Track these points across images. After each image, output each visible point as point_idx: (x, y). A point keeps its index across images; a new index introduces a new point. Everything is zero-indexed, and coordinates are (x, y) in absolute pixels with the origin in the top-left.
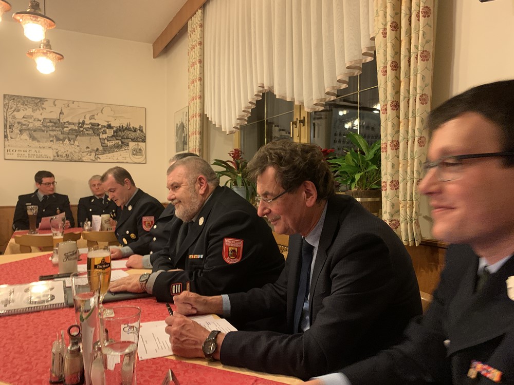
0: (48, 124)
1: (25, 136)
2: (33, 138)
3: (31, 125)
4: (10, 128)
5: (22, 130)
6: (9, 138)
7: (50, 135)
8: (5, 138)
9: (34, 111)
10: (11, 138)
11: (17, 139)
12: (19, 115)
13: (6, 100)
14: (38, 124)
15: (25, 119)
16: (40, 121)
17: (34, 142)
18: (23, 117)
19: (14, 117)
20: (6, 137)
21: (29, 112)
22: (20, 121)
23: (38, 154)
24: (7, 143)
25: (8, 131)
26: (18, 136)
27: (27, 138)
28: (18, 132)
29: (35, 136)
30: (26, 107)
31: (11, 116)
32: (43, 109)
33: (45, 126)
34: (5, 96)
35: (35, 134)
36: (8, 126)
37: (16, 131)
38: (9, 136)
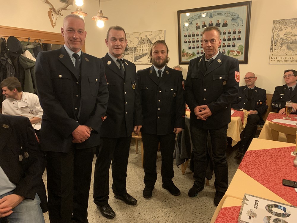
1: (284, 47)
2: (289, 48)
3: (289, 39)
4: (275, 43)
5: (283, 43)
6: (274, 50)
8: (271, 50)
9: (292, 29)
10: (275, 50)
11: (278, 50)
12: (281, 34)
13: (274, 24)
14: (294, 38)
15: (285, 36)
17: (290, 51)
18: (285, 34)
19: (278, 35)
20: (271, 49)
21: (289, 30)
22: (282, 37)
23: (292, 59)
24: (272, 53)
25: (273, 45)
26: (280, 48)
27: (285, 48)
28: (280, 45)
29: (291, 47)
30: (287, 27)
31: (276, 35)
34: (274, 21)
35: (291, 46)
36: (274, 42)
37: (279, 44)
38: (273, 48)
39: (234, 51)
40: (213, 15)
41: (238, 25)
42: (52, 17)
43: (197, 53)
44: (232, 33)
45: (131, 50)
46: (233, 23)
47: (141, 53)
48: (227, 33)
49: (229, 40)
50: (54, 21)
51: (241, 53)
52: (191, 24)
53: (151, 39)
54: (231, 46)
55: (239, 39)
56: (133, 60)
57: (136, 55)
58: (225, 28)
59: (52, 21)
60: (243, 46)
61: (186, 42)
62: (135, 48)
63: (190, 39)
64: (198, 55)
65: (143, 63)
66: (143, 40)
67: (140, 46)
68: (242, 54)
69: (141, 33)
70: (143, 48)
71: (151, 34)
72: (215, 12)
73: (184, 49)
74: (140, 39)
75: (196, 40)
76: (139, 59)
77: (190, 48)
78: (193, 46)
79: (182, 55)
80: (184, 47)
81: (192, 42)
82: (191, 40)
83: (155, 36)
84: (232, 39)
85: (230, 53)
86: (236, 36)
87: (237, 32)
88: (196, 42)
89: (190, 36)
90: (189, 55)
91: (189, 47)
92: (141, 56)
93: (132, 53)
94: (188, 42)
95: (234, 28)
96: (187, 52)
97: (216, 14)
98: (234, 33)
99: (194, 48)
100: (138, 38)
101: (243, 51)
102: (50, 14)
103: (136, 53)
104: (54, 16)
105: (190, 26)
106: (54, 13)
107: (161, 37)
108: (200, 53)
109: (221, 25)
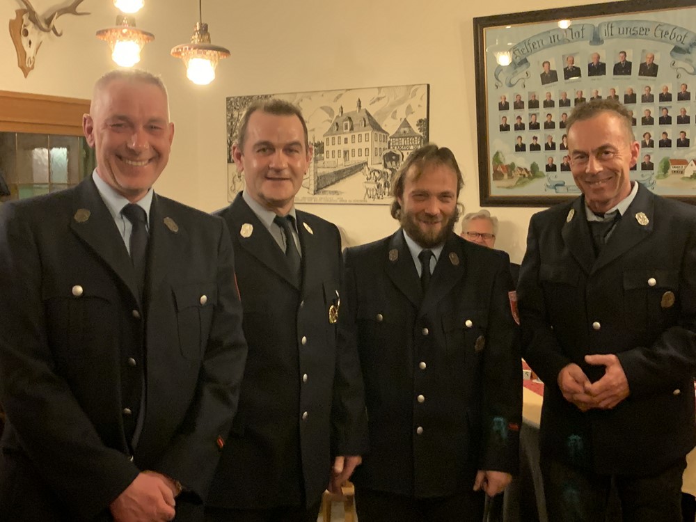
39: (685, 162)
40: (602, 35)
42: (25, 41)
43: (547, 166)
44: (675, 97)
46: (680, 64)
47: (341, 164)
48: (657, 98)
49: (665, 120)
50: (30, 52)
52: (524, 66)
53: (378, 113)
54: (674, 143)
56: (312, 188)
57: (320, 171)
58: (649, 80)
59: (21, 54)
61: (505, 128)
62: (320, 147)
63: (519, 118)
64: (551, 174)
65: (346, 197)
66: (350, 119)
67: (336, 137)
69: (341, 95)
70: (349, 146)
71: (379, 99)
72: (610, 25)
73: (497, 153)
74: (337, 113)
75: (541, 120)
76: (332, 183)
77: (520, 148)
78: (533, 142)
79: (491, 172)
80: (500, 144)
81: (527, 127)
82: (526, 121)
83: (392, 106)
84: (674, 120)
85: (672, 168)
86: (692, 108)
88: (542, 126)
89: (519, 105)
90: (517, 174)
91: (517, 146)
92: (340, 175)
94: (512, 128)
95: (682, 81)
96: (508, 162)
97: (615, 31)
98: (684, 97)
99: (535, 148)
100: (330, 111)
102: (17, 30)
103: (320, 163)
104: (30, 37)
105: (519, 69)
106: (30, 27)
107: (414, 108)
108: (559, 168)
109: (635, 69)
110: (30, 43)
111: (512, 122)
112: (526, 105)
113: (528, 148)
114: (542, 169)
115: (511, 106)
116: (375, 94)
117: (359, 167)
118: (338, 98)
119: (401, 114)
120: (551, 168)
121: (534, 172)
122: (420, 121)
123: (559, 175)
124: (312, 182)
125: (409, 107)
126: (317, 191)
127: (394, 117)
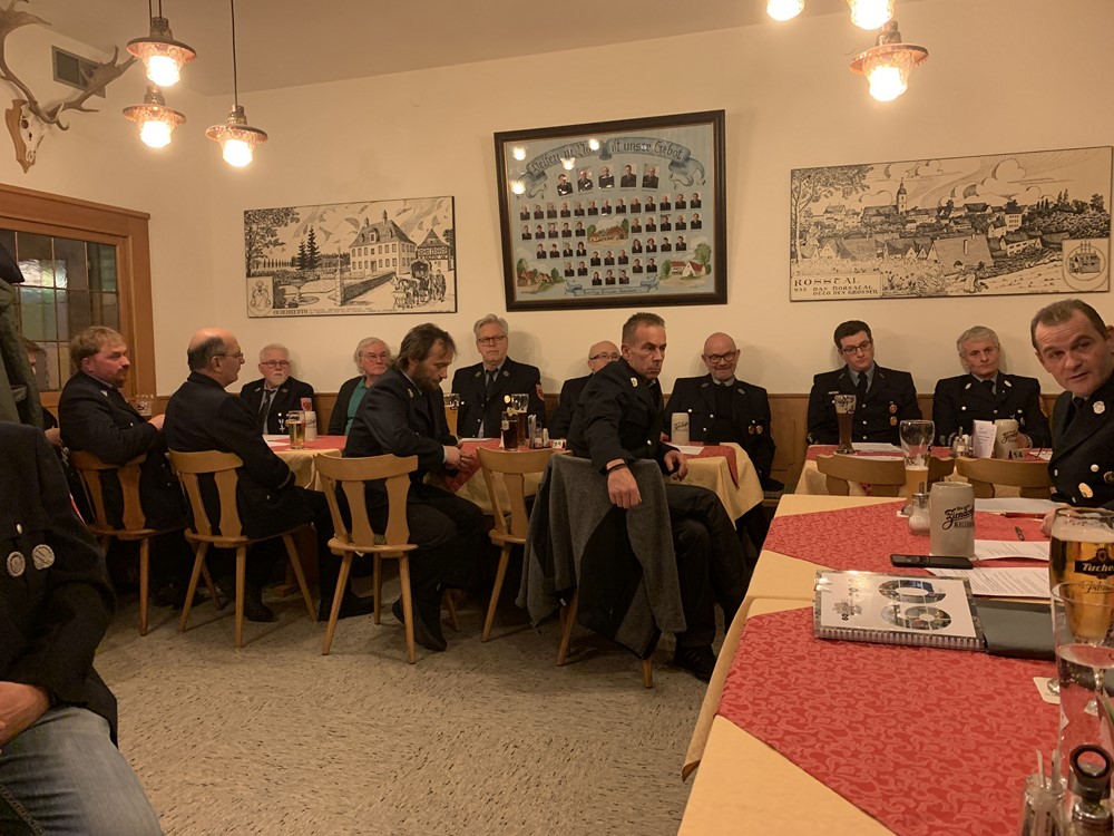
0: (874, 219)
1: (829, 250)
2: (843, 253)
3: (839, 226)
4: (800, 238)
5: (823, 237)
6: (800, 258)
7: (876, 241)
8: (791, 258)
9: (846, 194)
10: (803, 257)
11: (813, 258)
12: (817, 209)
13: (795, 181)
14: (853, 222)
15: (829, 215)
16: (858, 214)
17: (845, 262)
18: (826, 212)
19: (809, 214)
20: (793, 255)
21: (836, 198)
22: (820, 219)
23: (853, 285)
24: (795, 268)
25: (798, 244)
26: (816, 252)
27: (833, 253)
28: (816, 242)
29: (848, 247)
30: (831, 189)
31: (803, 213)
32: (864, 187)
33: (866, 225)
34: (793, 172)
35: (849, 245)
36: (797, 234)
37: (812, 241)
38: (799, 253)
39: (683, 264)
40: (610, 151)
41: (691, 183)
42: (24, 133)
43: (566, 271)
44: (673, 206)
45: (329, 265)
46: (676, 176)
47: (368, 274)
48: (658, 207)
49: (666, 227)
50: (30, 145)
51: (704, 269)
52: (542, 179)
53: (404, 225)
54: (674, 248)
55: (697, 225)
56: (339, 299)
57: (347, 282)
58: (650, 192)
60: (708, 248)
61: (527, 237)
62: (346, 258)
63: (539, 227)
64: (569, 278)
65: (375, 308)
66: (376, 230)
67: (363, 248)
68: (708, 272)
69: (366, 207)
70: (376, 257)
71: (405, 211)
72: (617, 141)
73: (521, 260)
74: (363, 224)
75: (559, 229)
76: (360, 294)
77: (541, 255)
78: (552, 249)
79: (516, 279)
80: (523, 251)
81: (547, 235)
82: (545, 230)
83: (419, 217)
84: (673, 227)
85: (672, 270)
86: (687, 215)
87: (688, 205)
88: (560, 234)
89: (539, 215)
90: (539, 280)
91: (538, 253)
92: (368, 286)
93: (332, 276)
94: (533, 237)
95: (678, 192)
96: (531, 269)
97: (621, 146)
98: (681, 205)
99: (555, 255)
100: (355, 223)
101: (712, 262)
102: (15, 121)
103: (347, 274)
104: (31, 129)
105: (538, 182)
106: (31, 119)
107: (440, 219)
108: (576, 273)
109: (639, 181)
110: (30, 136)
111: (533, 231)
112: (545, 215)
113: (548, 255)
114: (562, 274)
115: (532, 216)
116: (401, 205)
117: (387, 278)
118: (363, 210)
119: (428, 225)
120: (569, 273)
121: (554, 278)
122: (447, 231)
123: (577, 280)
124: (339, 293)
125: (435, 218)
126: (343, 303)
127: (420, 228)
